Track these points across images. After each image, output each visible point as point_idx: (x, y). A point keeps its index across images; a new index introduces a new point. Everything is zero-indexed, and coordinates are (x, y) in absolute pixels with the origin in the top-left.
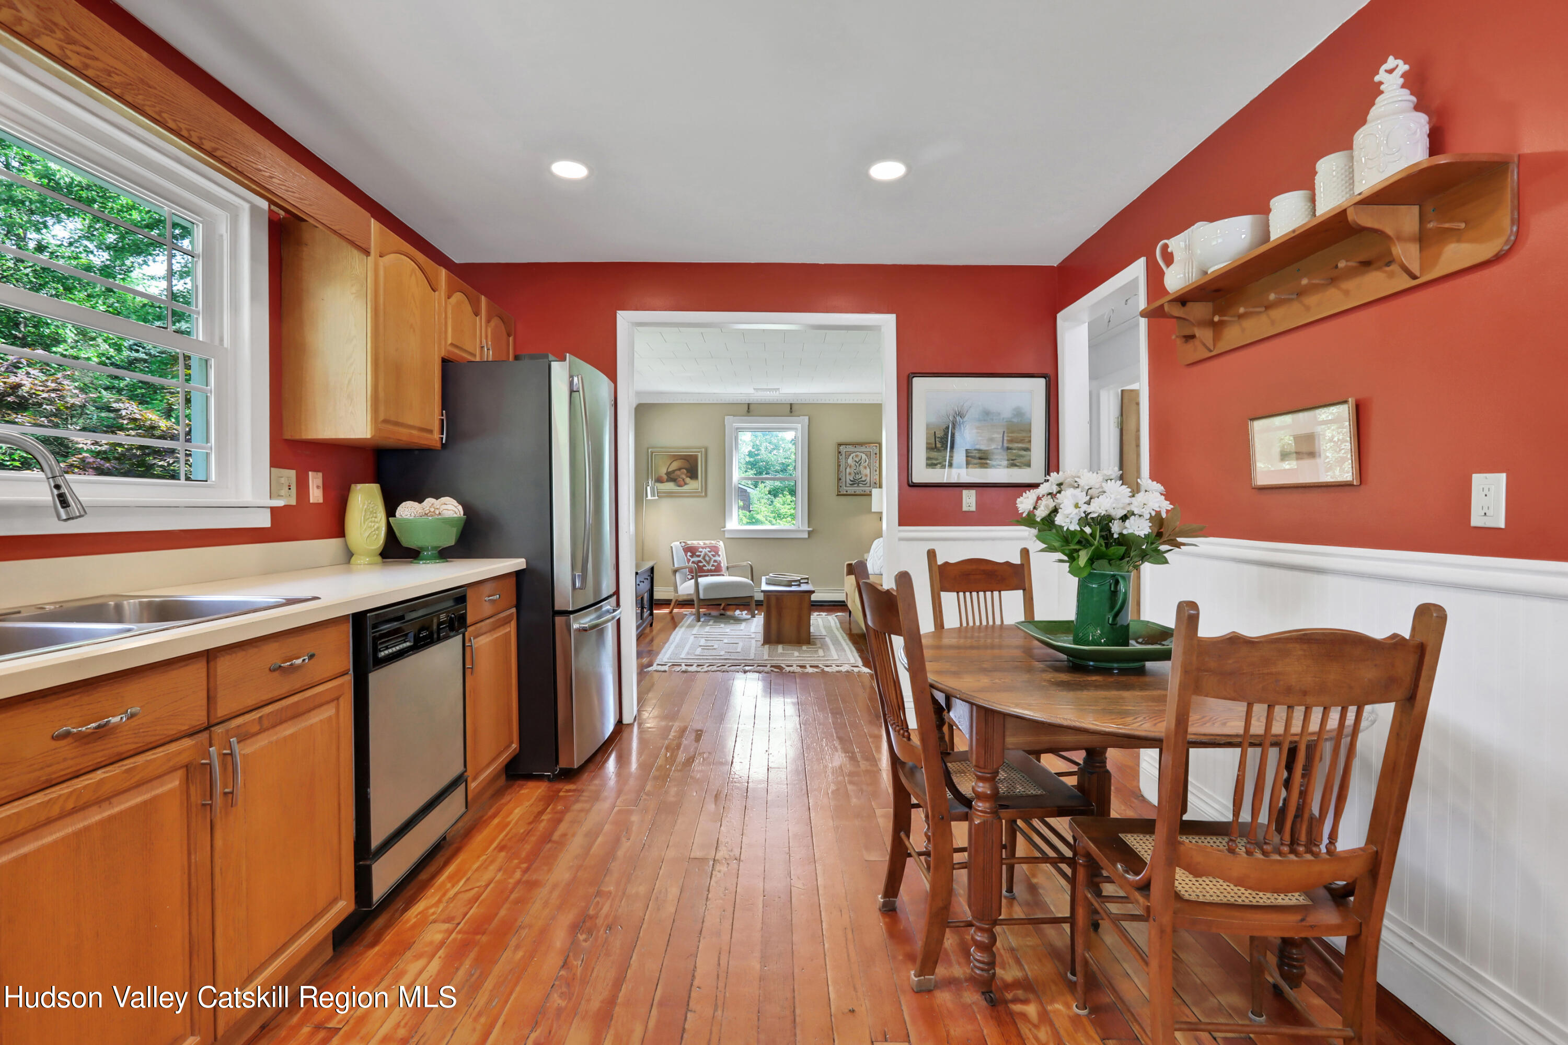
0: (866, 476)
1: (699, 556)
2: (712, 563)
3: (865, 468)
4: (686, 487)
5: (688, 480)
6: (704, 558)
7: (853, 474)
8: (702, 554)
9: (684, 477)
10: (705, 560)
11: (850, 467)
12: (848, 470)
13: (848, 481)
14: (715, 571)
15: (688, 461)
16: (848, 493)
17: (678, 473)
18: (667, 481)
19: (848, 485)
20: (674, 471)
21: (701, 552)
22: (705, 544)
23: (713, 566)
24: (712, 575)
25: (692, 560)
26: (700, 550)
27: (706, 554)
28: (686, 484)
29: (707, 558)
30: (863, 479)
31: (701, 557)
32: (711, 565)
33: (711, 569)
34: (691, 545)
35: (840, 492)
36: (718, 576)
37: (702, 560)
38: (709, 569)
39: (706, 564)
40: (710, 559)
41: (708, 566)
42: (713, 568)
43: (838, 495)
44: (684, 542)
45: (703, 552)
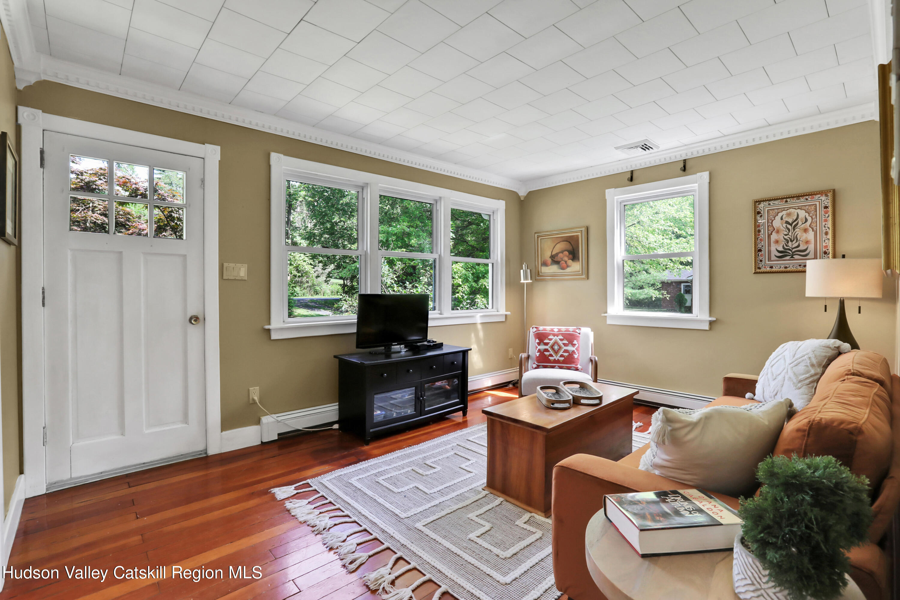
0: (807, 242)
1: (546, 344)
2: (561, 353)
3: (806, 230)
4: (568, 270)
5: (570, 262)
6: (552, 347)
7: (783, 243)
8: (551, 342)
9: (566, 259)
10: (553, 349)
11: (778, 232)
12: (774, 237)
13: (774, 253)
14: (564, 362)
15: (570, 242)
16: (774, 269)
17: (561, 255)
18: (551, 264)
19: (773, 258)
20: (557, 254)
21: (551, 339)
22: (560, 330)
23: (562, 356)
24: (561, 368)
26: (550, 337)
27: (556, 343)
28: (568, 266)
29: (556, 347)
30: (802, 248)
31: (549, 345)
32: (559, 356)
33: (558, 359)
34: (542, 331)
35: (759, 268)
36: (569, 368)
37: (549, 349)
38: (557, 359)
39: (553, 354)
40: (560, 348)
41: (555, 357)
42: (562, 359)
43: (755, 273)
44: (536, 328)
45: (553, 340)
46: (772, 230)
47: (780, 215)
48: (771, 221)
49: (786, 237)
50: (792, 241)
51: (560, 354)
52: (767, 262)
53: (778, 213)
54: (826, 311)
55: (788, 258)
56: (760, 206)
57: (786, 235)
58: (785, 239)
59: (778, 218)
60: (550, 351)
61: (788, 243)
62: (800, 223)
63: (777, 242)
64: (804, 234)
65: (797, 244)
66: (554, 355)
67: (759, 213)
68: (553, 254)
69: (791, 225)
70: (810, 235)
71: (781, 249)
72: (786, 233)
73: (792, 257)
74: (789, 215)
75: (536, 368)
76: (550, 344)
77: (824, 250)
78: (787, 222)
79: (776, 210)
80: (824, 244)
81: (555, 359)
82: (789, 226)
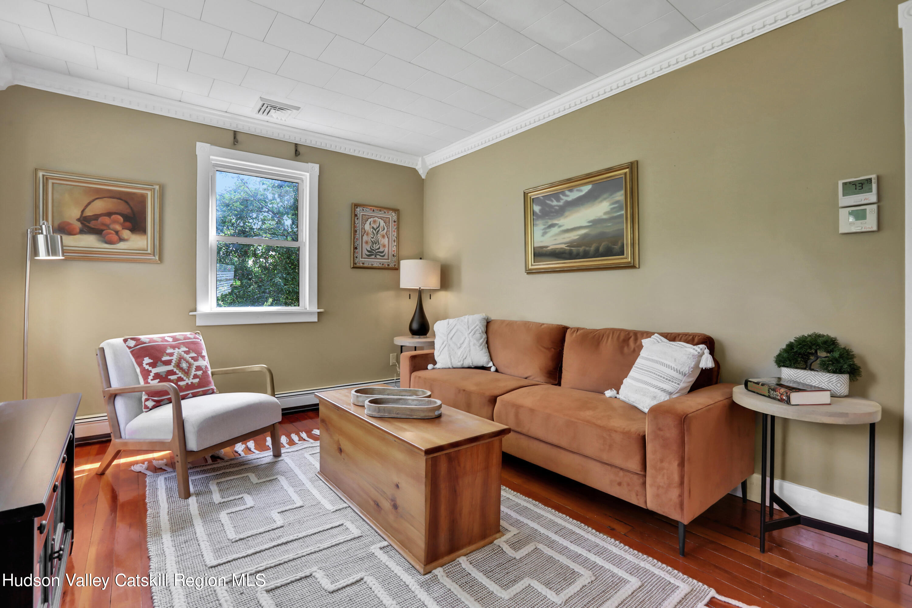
0: (384, 246)
1: (168, 363)
2: (193, 372)
3: (383, 237)
4: (121, 245)
5: (126, 233)
6: (178, 365)
7: (370, 244)
8: (174, 358)
9: (118, 227)
10: (181, 369)
11: (367, 234)
12: (365, 238)
13: (365, 252)
14: (200, 385)
15: (126, 202)
16: (365, 265)
17: (106, 220)
18: (82, 232)
19: (364, 256)
20: (96, 217)
21: (171, 355)
22: (175, 339)
23: (195, 376)
24: (195, 395)
25: (154, 371)
26: (169, 351)
27: (180, 359)
28: (121, 240)
29: (184, 365)
30: (381, 250)
31: (173, 364)
32: (192, 377)
33: (192, 383)
34: (149, 343)
35: (356, 264)
36: (205, 393)
37: (175, 370)
38: (190, 383)
39: (182, 376)
40: (190, 365)
41: (187, 379)
42: (197, 380)
43: (353, 268)
44: (132, 339)
45: (176, 354)
46: (364, 232)
47: (369, 220)
48: (363, 224)
49: (372, 240)
50: (376, 244)
51: (192, 374)
52: (361, 259)
53: (368, 219)
54: (410, 298)
55: (373, 257)
56: (357, 209)
57: (372, 238)
58: (371, 241)
59: (368, 223)
60: (177, 372)
61: (373, 244)
62: (381, 230)
63: (367, 243)
64: (383, 239)
65: (377, 247)
66: (185, 378)
67: (356, 215)
68: (84, 215)
69: (375, 230)
70: (386, 241)
71: (369, 249)
72: (372, 236)
73: (376, 257)
74: (375, 222)
75: (154, 407)
76: (174, 361)
77: (393, 253)
78: (373, 228)
79: (367, 216)
80: (393, 249)
81: (187, 384)
82: (374, 231)
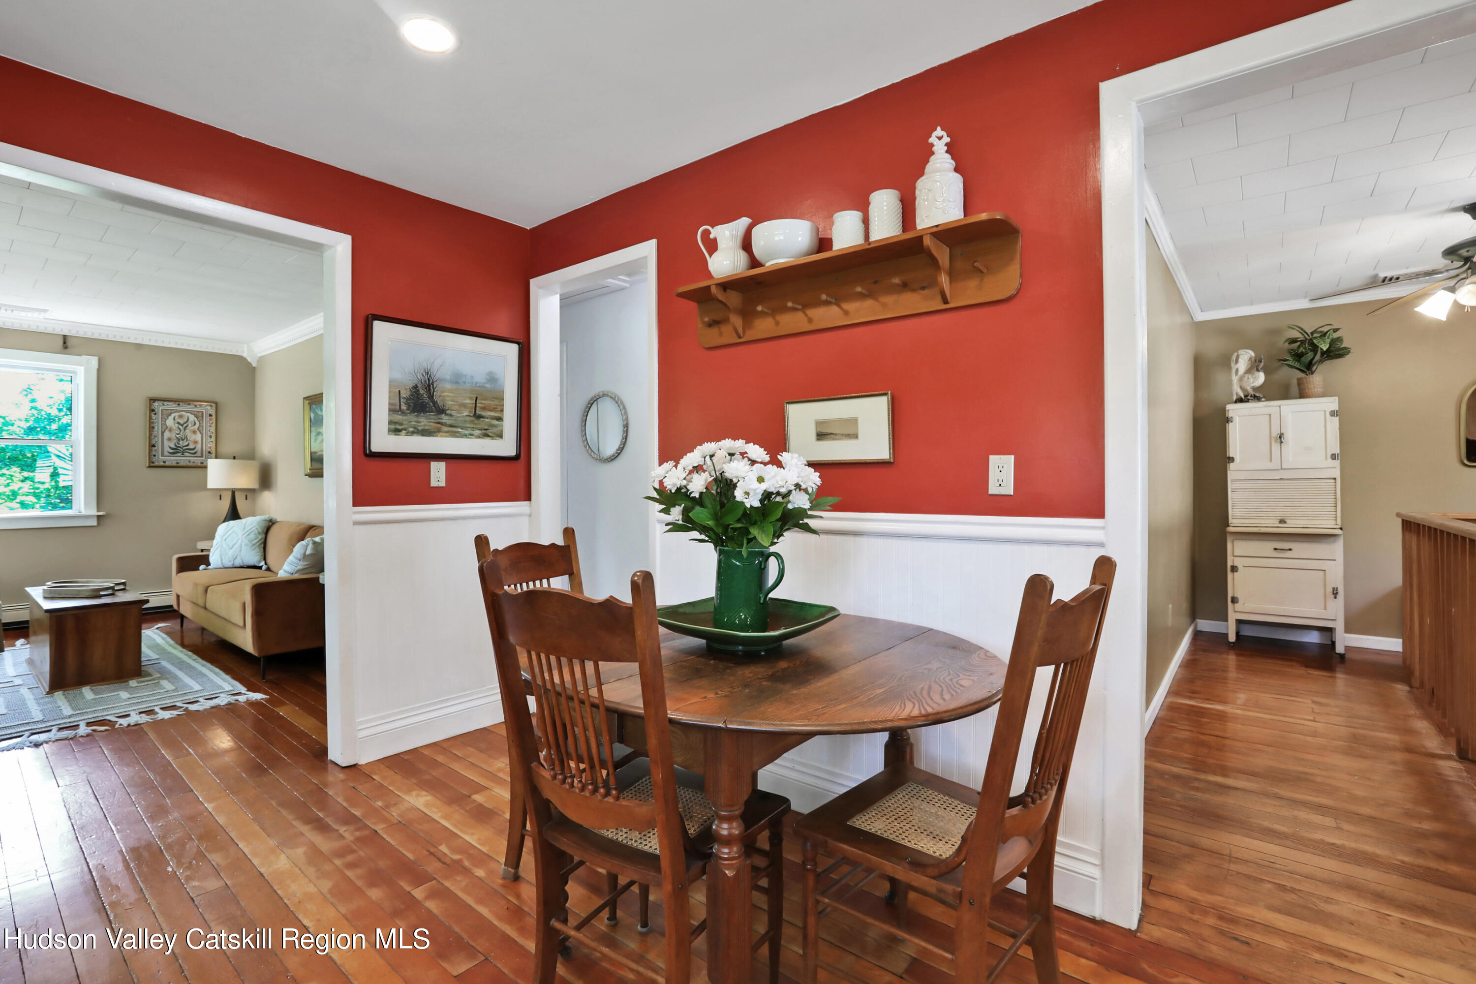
0: (196, 442)
3: (194, 432)
7: (175, 441)
11: (170, 430)
12: (167, 434)
13: (167, 449)
16: (167, 464)
19: (166, 454)
30: (191, 446)
35: (153, 462)
43: (150, 467)
46: (165, 428)
47: (173, 415)
48: (164, 420)
49: (177, 436)
50: (183, 440)
52: (161, 457)
53: (171, 413)
54: (220, 499)
55: (179, 454)
56: (154, 405)
57: (178, 434)
58: (177, 438)
59: (171, 418)
61: (179, 441)
62: (190, 425)
63: (169, 439)
64: (193, 435)
65: (186, 444)
67: (153, 411)
69: (182, 425)
70: (198, 437)
71: (173, 446)
72: (178, 432)
73: (183, 454)
74: (181, 417)
77: (209, 450)
78: (179, 423)
79: (169, 411)
80: (209, 446)
82: (180, 427)
